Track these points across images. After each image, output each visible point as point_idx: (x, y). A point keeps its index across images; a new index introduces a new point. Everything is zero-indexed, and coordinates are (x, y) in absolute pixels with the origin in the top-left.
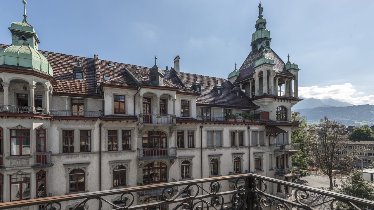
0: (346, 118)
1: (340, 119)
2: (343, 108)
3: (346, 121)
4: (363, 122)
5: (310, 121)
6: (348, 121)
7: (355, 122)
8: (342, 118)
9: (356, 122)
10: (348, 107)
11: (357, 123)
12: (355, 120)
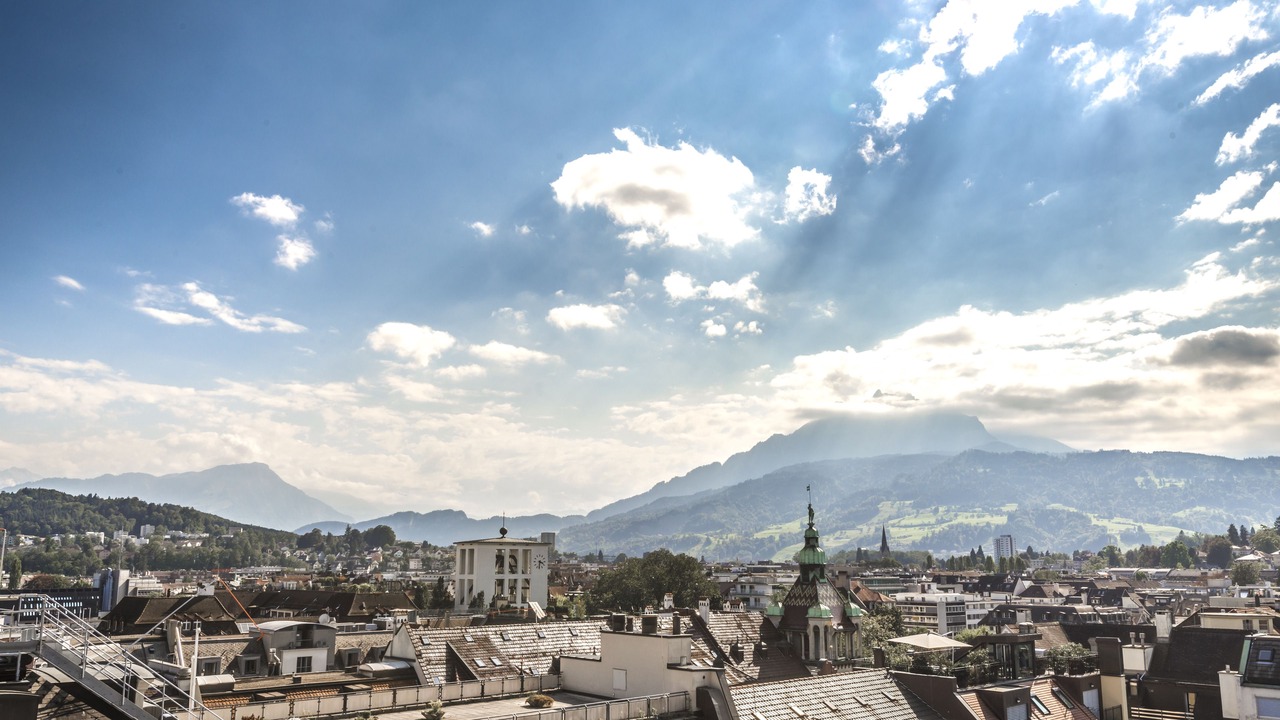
0: (1067, 503)
1: (1046, 504)
2: (1054, 459)
3: (1065, 516)
4: (1116, 519)
5: (948, 511)
6: (1070, 515)
7: (1090, 521)
8: (1054, 502)
9: (1094, 522)
10: (1069, 455)
11: (1098, 526)
12: (1093, 510)
